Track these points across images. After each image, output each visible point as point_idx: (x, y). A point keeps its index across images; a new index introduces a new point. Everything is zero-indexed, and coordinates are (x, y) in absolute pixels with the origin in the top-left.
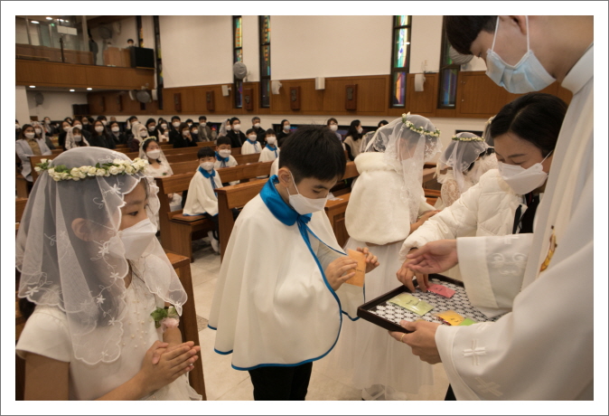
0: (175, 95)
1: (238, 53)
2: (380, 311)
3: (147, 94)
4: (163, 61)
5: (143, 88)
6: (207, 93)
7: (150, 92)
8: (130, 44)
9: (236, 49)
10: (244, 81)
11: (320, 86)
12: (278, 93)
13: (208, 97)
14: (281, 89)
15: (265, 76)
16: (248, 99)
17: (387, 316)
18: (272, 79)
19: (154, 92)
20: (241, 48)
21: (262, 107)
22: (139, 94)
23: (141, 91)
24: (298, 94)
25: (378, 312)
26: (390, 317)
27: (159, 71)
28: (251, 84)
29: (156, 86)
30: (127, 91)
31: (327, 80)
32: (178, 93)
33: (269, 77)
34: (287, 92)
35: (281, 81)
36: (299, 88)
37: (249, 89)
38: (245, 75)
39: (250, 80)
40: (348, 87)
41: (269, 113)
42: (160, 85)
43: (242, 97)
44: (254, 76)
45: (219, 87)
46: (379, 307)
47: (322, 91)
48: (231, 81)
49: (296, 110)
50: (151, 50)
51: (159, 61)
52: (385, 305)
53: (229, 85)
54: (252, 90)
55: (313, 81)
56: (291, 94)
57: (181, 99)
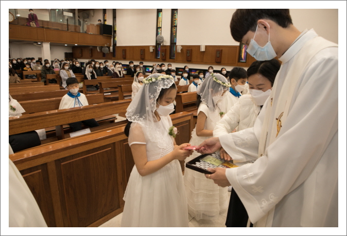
0: (123, 50)
1: (159, 30)
2: (198, 165)
3: (107, 49)
4: (117, 32)
5: (106, 45)
6: (141, 50)
7: (109, 48)
8: (99, 22)
9: (158, 28)
10: (162, 44)
11: (203, 49)
12: (180, 52)
13: (142, 53)
14: (182, 50)
15: (173, 43)
16: (163, 54)
17: (201, 167)
18: (177, 44)
19: (111, 48)
20: (161, 28)
21: (170, 58)
22: (103, 49)
23: (104, 47)
24: (190, 53)
25: (196, 165)
26: (202, 167)
27: (114, 37)
28: (165, 46)
29: (112, 45)
30: (97, 47)
31: (206, 47)
32: (125, 49)
33: (175, 43)
34: (185, 51)
35: (182, 46)
36: (191, 50)
37: (164, 48)
38: (163, 42)
39: (165, 44)
40: (217, 51)
41: (174, 62)
42: (115, 45)
43: (159, 52)
44: (167, 42)
45: (148, 47)
46: (196, 163)
47: (204, 52)
48: (154, 44)
49: (189, 61)
50: (111, 26)
51: (115, 32)
52: (199, 162)
53: (153, 46)
54: (166, 50)
55: (199, 47)
56: (187, 53)
57: (126, 52)
